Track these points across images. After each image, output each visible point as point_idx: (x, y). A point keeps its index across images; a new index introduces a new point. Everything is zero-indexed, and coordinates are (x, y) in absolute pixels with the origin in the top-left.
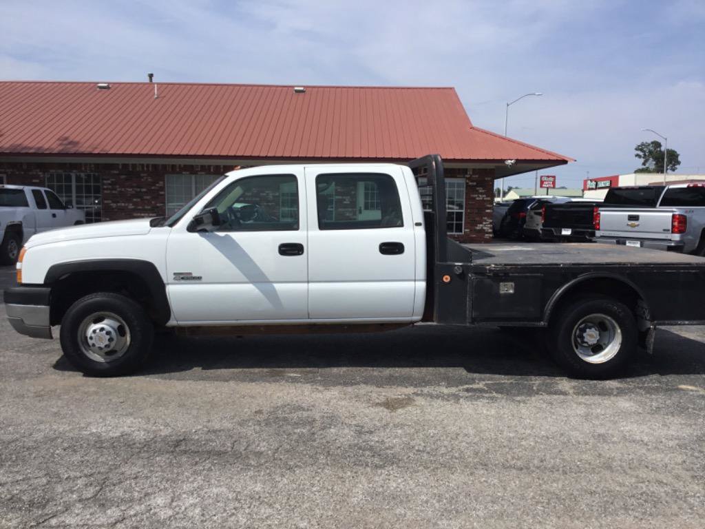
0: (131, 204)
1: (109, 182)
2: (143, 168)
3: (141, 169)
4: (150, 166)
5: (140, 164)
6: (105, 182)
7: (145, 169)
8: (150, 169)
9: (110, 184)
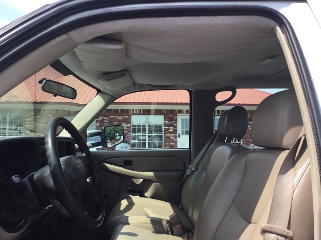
0: (42, 134)
1: (29, 120)
2: (50, 112)
3: (48, 112)
4: (54, 110)
5: (48, 109)
6: (26, 119)
7: (51, 112)
8: (54, 112)
9: (29, 121)
